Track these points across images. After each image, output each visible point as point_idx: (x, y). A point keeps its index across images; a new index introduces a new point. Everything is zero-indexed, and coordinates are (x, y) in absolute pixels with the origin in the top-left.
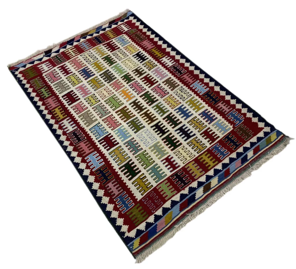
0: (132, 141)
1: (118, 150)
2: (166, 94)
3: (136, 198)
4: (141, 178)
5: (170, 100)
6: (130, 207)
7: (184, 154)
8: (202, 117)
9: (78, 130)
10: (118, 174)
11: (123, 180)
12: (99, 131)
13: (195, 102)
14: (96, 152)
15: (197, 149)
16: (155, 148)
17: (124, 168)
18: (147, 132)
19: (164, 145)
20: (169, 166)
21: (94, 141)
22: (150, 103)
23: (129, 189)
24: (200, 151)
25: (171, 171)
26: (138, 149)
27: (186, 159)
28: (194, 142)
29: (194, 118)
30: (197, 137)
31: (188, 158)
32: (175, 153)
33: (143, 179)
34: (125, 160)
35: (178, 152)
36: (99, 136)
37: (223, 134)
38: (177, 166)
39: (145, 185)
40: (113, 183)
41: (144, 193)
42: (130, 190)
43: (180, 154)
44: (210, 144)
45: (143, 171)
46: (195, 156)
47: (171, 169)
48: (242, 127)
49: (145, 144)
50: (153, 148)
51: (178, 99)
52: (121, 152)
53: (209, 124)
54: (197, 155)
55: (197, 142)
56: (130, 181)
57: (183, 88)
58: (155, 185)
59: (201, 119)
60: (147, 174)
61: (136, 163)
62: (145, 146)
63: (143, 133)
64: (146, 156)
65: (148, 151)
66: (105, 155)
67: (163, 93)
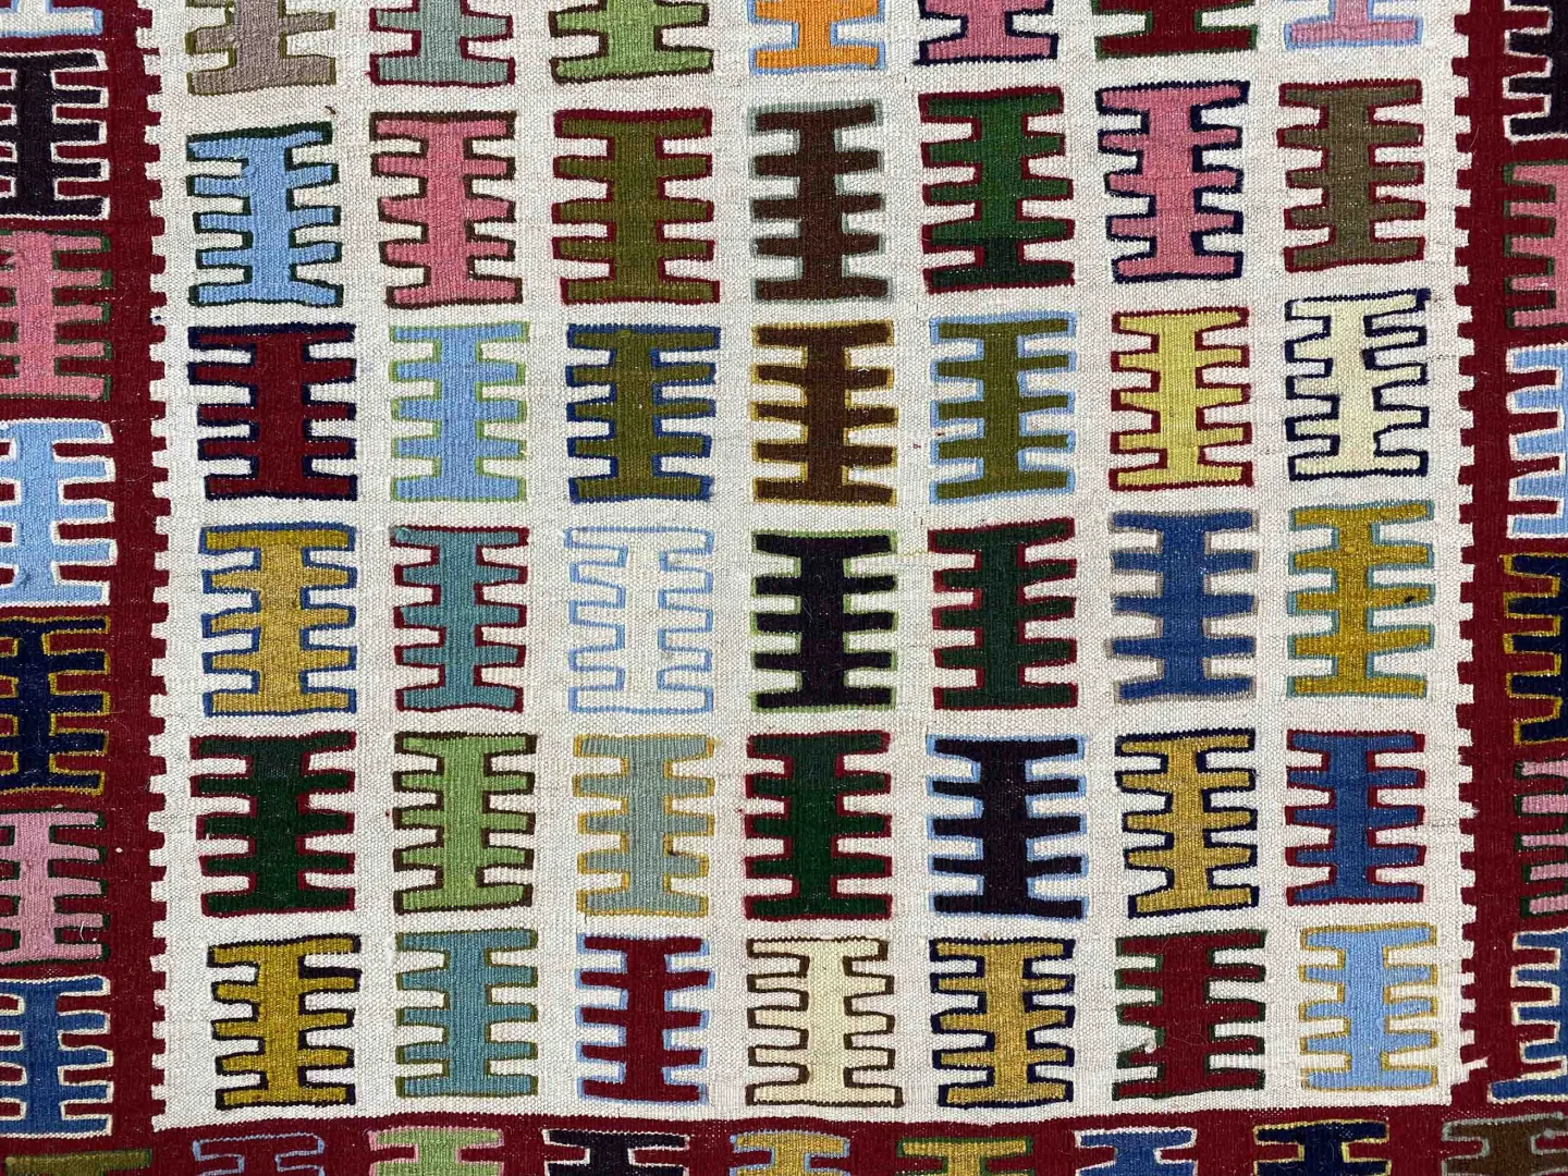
0: (489, 555)
1: (306, 552)
2: (1204, 265)
3: (158, 1092)
4: (312, 961)
5: (1178, 360)
6: (68, 1127)
7: (826, 1020)
8: (1297, 778)
9: (91, 60)
10: (157, 784)
11: (159, 873)
12: (272, 229)
13: (1380, 577)
14: (107, 438)
15: (970, 1059)
16: (632, 771)
17: (238, 766)
18: (687, 560)
19: (729, 802)
20: (611, 1035)
21: (161, 299)
22: (967, 257)
23: (159, 980)
24: (982, 1094)
25: (592, 1088)
26: (488, 675)
27: (804, 1076)
28: (1005, 979)
29: (1222, 732)
30: (1068, 947)
31: (825, 1084)
32: (757, 947)
33: (320, 982)
34: (301, 701)
35: (794, 965)
36: (239, 275)
37: (1315, 1080)
38: (678, 1075)
39: (303, 1044)
40: (58, 834)
41: (249, 1096)
42: (160, 997)
43: (794, 1000)
44: (1122, 1090)
45: (373, 919)
46: (899, 1103)
47: (612, 1071)
48: (1541, 1143)
49: (573, 679)
50: (610, 765)
51: (1267, 411)
52: (317, 597)
53: (1295, 896)
54: (921, 1108)
55: (1027, 998)
56: (213, 920)
57: (1415, 319)
58: (376, 1097)
59: (1271, 798)
60: (379, 963)
61: (370, 801)
62: (561, 698)
63: (646, 551)
64: (497, 802)
65: (554, 766)
66: (162, 525)
67: (1174, 227)
